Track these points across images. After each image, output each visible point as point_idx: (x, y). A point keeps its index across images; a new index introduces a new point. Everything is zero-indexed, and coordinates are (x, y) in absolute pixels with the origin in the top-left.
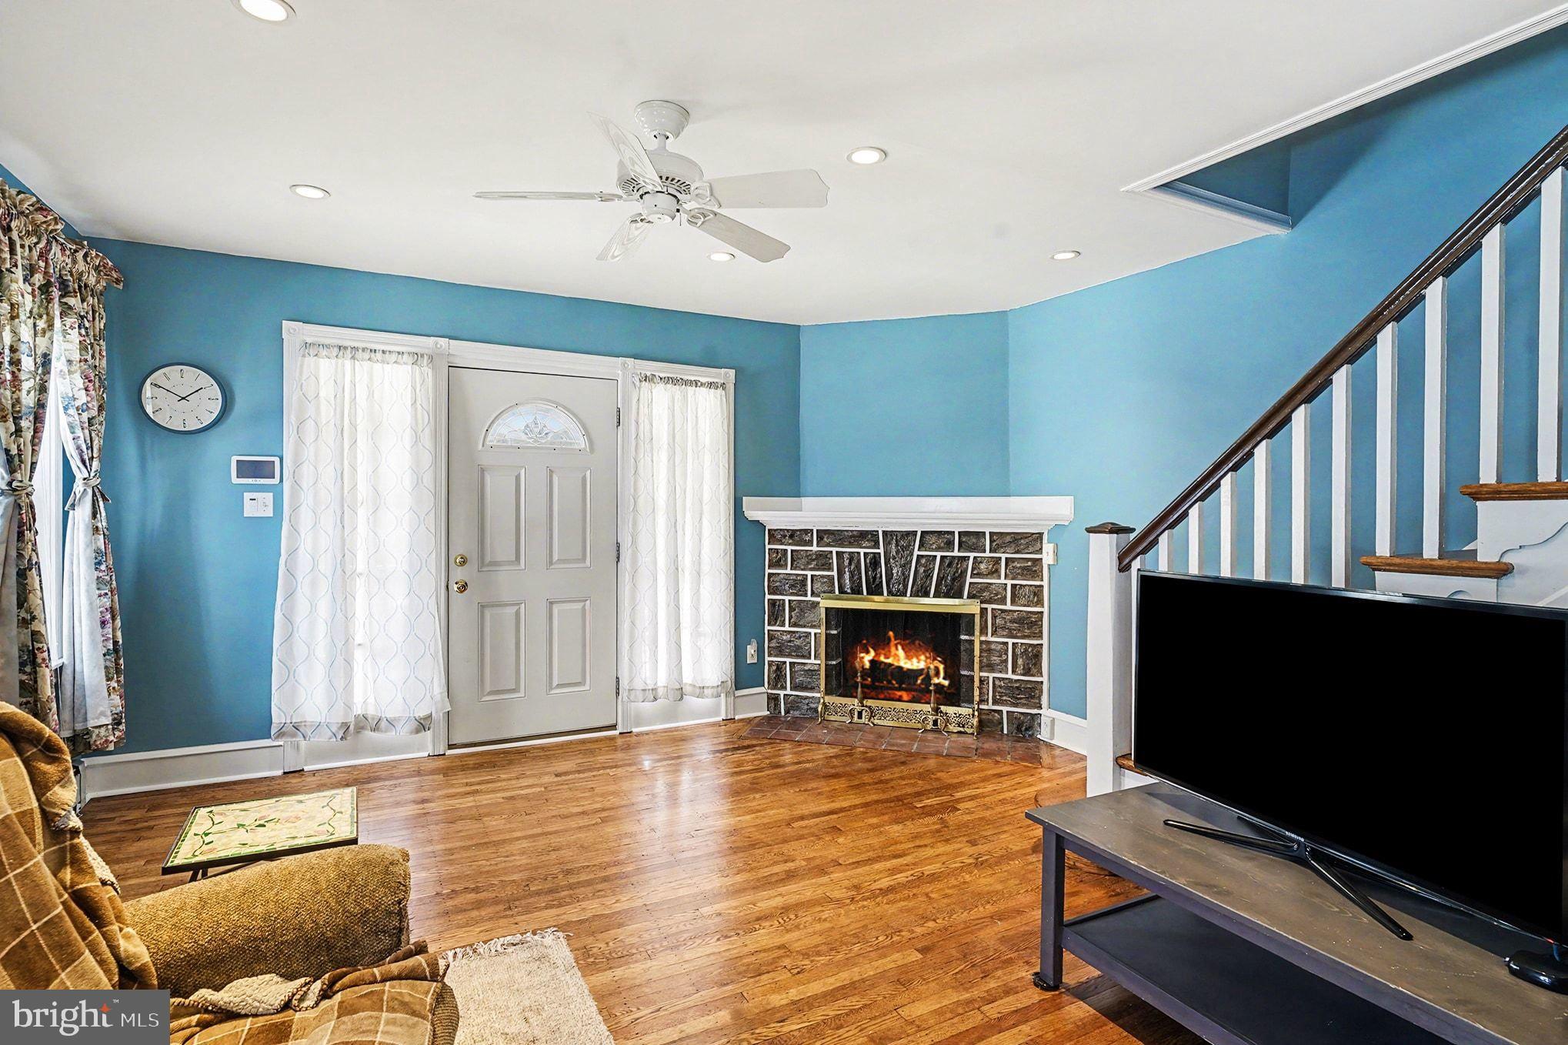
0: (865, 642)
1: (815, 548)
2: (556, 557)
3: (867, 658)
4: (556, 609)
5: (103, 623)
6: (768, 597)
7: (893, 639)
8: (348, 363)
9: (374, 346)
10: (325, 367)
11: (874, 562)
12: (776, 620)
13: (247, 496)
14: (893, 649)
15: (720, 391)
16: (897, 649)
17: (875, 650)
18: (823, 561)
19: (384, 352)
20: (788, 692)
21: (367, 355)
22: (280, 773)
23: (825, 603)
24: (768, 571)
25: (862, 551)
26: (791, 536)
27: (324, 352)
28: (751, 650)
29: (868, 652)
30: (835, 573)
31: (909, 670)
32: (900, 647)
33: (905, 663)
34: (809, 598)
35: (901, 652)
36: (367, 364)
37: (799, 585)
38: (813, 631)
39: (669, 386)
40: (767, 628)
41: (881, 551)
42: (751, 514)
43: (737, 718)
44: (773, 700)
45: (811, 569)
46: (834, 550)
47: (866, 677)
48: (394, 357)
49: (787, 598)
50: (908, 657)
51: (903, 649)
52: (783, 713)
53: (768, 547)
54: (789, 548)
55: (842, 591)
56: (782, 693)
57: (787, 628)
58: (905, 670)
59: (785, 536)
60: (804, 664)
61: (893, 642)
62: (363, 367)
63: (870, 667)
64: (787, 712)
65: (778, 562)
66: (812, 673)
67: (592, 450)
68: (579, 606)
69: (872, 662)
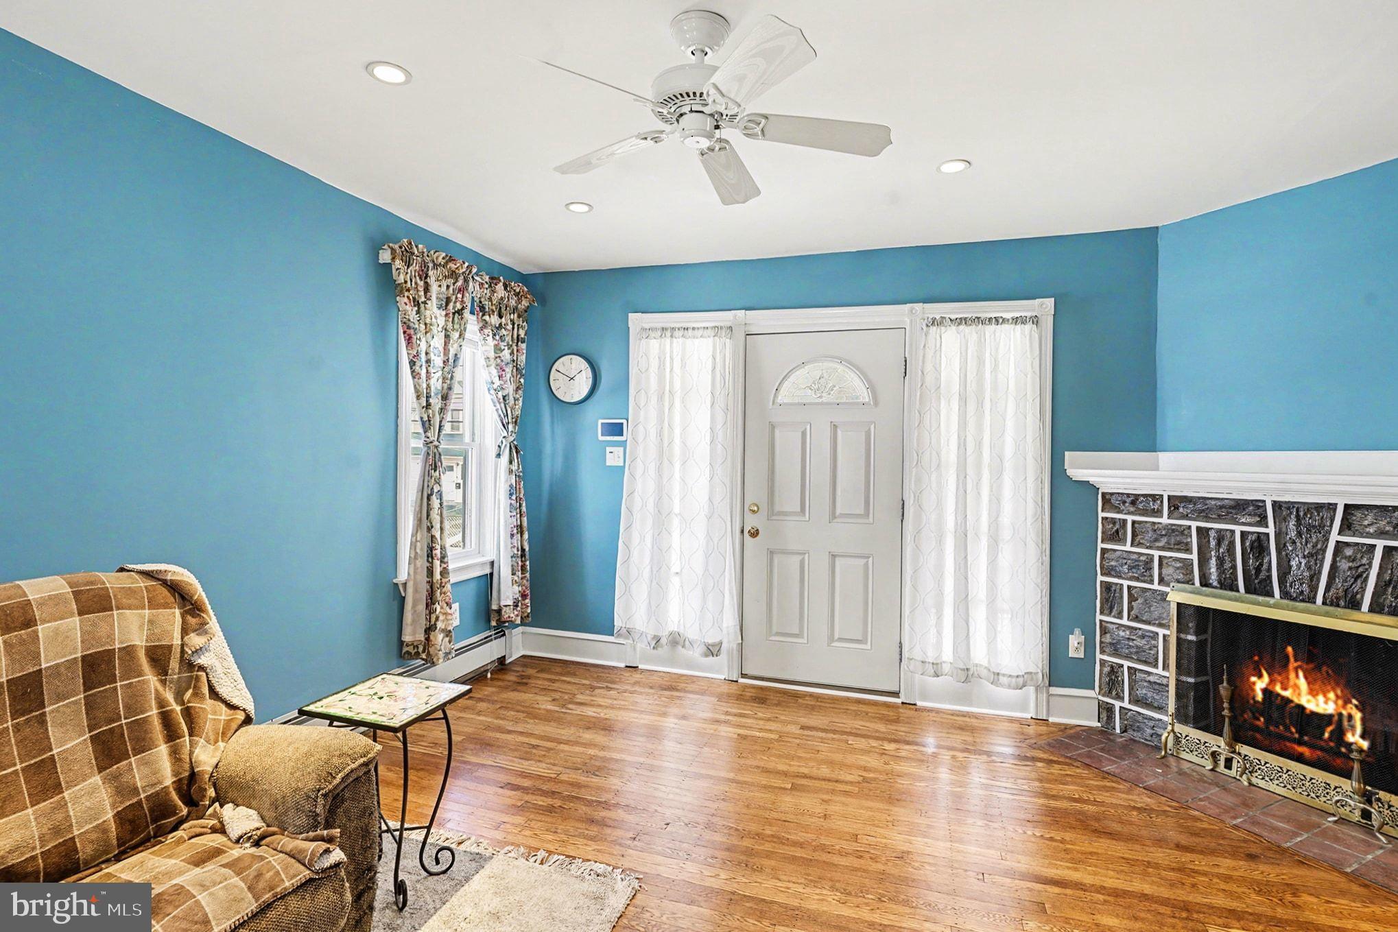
0: (1256, 658)
1: (1164, 520)
2: (838, 512)
3: (1260, 684)
4: (838, 562)
5: (512, 535)
6: (1100, 578)
7: (1292, 659)
8: (668, 341)
9: (685, 325)
10: (654, 345)
11: (1258, 546)
12: (1111, 609)
13: (608, 449)
14: (1292, 676)
15: (1029, 327)
16: (1297, 676)
17: (1269, 675)
18: (1177, 539)
19: (694, 329)
20: (1126, 704)
21: (681, 333)
22: (622, 665)
23: (1177, 596)
24: (1100, 545)
25: (1238, 529)
26: (1133, 503)
27: (652, 334)
28: (1075, 641)
29: (1260, 676)
30: (1194, 556)
31: (1313, 714)
32: (1301, 674)
33: (1308, 701)
34: (1156, 586)
35: (1302, 683)
36: (681, 340)
37: (1143, 568)
38: (1162, 632)
39: (962, 327)
40: (1099, 617)
41: (1271, 530)
42: (1076, 473)
43: (1051, 720)
44: (1106, 711)
45: (1159, 549)
46: (1194, 525)
47: (1257, 715)
48: (701, 332)
49: (1126, 583)
50: (1313, 693)
51: (1306, 678)
52: (1118, 731)
53: (1101, 515)
54: (1130, 518)
55: (1205, 583)
56: (1117, 704)
57: (1125, 621)
58: (1308, 712)
59: (1124, 502)
60: (1149, 673)
61: (1293, 664)
62: (678, 342)
63: (1264, 699)
64: (1124, 731)
65: (1115, 535)
66: (1161, 687)
67: (876, 404)
68: (863, 561)
69: (1265, 691)
